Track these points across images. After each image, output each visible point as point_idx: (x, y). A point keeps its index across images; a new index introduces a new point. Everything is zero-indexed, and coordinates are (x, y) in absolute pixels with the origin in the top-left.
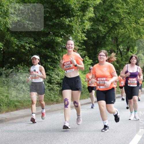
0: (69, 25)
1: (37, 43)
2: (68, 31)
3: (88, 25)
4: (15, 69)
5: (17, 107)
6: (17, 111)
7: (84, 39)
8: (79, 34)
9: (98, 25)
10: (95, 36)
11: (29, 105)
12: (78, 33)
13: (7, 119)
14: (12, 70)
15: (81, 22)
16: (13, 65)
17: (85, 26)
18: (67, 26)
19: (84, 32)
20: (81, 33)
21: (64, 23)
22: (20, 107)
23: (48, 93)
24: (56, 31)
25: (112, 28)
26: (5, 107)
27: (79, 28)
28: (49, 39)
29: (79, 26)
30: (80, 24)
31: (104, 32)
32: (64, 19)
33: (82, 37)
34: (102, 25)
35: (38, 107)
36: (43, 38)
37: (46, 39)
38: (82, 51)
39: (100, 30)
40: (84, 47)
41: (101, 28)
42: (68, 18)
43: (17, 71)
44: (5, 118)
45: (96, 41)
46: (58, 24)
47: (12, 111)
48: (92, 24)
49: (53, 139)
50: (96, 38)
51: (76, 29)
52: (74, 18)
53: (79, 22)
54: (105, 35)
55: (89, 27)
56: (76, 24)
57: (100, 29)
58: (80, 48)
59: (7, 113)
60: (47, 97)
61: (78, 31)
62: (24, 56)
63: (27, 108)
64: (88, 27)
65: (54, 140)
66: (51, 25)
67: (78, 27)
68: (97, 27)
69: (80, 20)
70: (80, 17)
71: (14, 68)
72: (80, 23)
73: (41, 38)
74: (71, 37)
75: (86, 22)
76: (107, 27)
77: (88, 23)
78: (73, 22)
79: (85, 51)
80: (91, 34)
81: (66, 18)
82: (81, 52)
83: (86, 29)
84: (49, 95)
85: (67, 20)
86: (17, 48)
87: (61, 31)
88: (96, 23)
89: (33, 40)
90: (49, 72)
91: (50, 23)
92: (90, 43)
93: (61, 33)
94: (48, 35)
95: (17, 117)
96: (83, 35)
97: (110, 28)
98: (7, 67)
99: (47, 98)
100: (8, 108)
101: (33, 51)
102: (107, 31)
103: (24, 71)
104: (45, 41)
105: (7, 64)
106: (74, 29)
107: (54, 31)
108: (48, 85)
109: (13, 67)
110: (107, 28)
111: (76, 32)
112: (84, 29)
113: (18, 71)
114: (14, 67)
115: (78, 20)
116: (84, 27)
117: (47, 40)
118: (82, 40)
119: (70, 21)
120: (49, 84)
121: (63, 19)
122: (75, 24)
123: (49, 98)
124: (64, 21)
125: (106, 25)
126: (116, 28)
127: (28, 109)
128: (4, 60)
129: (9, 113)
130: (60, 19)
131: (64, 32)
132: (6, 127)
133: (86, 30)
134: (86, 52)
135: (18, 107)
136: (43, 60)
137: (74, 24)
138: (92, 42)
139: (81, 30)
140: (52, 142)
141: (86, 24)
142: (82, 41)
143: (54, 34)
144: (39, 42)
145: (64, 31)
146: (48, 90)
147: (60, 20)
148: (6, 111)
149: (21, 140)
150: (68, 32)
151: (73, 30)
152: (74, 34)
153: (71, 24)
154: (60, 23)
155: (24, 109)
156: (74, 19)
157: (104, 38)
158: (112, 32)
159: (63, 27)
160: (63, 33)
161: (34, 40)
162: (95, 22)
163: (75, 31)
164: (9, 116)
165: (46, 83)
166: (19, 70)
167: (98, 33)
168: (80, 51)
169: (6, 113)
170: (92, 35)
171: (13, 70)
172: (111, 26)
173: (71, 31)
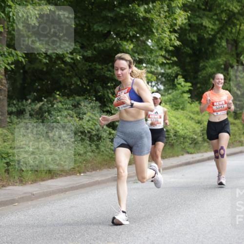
0: (145, 19)
1: (87, 52)
2: (144, 29)
3: (181, 18)
4: (47, 101)
5: (52, 174)
6: (52, 180)
7: (173, 43)
8: (165, 34)
9: (201, 18)
10: (195, 38)
11: (74, 168)
12: (163, 32)
13: (34, 195)
14: (41, 103)
15: (168, 11)
16: (44, 95)
17: (176, 19)
18: (141, 20)
19: (175, 31)
20: (168, 33)
21: (135, 15)
22: (58, 174)
23: (110, 146)
24: (121, 30)
25: (226, 22)
26: (30, 172)
27: (165, 23)
28: (108, 44)
29: (164, 19)
30: (166, 16)
31: (212, 29)
32: (136, 6)
33: (171, 40)
34: (207, 17)
35: (91, 172)
36: (98, 43)
37: (103, 46)
38: (170, 66)
39: (205, 27)
40: (175, 59)
41: (207, 22)
42: (142, 4)
43: (50, 105)
44: (30, 194)
45: (198, 48)
46: (124, 16)
47: (43, 180)
48: (189, 15)
49: (121, 230)
50: (197, 41)
51: (159, 25)
52: (154, 4)
53: (165, 12)
54: (214, 36)
55: (185, 22)
56: (159, 16)
57: (204, 24)
58: (168, 61)
59: (35, 185)
60: (107, 153)
61: (162, 29)
62: (63, 78)
63: (70, 175)
64: (182, 20)
65: (123, 233)
66: (111, 17)
67: (163, 22)
68: (198, 21)
69: (166, 8)
70: (166, 2)
71: (45, 100)
72: (167, 14)
73: (94, 44)
74: (150, 41)
75: (178, 11)
76: (218, 20)
77: (182, 12)
78: (152, 12)
79: (177, 66)
80: (188, 35)
81: (139, 5)
82: (170, 68)
83: (178, 25)
84: (111, 149)
85: (142, 9)
86: (47, 61)
87: (131, 30)
88: (197, 14)
89: (79, 48)
90: (110, 107)
91: (109, 15)
92: (185, 52)
93: (131, 34)
94: (106, 38)
95: (53, 191)
96: (173, 37)
97: (224, 22)
98: (33, 98)
99: (108, 156)
100: (36, 175)
101: (80, 69)
102: (218, 29)
103: (63, 105)
104: (102, 48)
105: (32, 93)
106: (155, 25)
107: (118, 29)
108: (108, 132)
109: (43, 98)
110: (217, 22)
111: (160, 31)
112: (175, 24)
113: (52, 106)
114: (45, 98)
115: (163, 8)
116: (175, 22)
117: (105, 47)
118: (171, 46)
119: (148, 11)
120: (111, 130)
121: (133, 7)
122: (157, 16)
123: (111, 156)
124: (137, 10)
125: (215, 17)
126: (236, 21)
127: (73, 176)
128: (26, 85)
129: (39, 183)
130: (128, 7)
131: (135, 31)
132: (34, 209)
133: (179, 28)
134: (179, 69)
135: (54, 173)
136: (99, 84)
137: (155, 16)
138: (189, 49)
139: (169, 27)
140: (120, 237)
141: (178, 14)
142: (171, 48)
143: (118, 35)
144: (90, 52)
145: (136, 29)
146: (108, 140)
147: (128, 9)
148: (33, 181)
149: (61, 234)
150: (143, 31)
151: (153, 27)
152: (156, 34)
153: (148, 15)
154: (127, 14)
155: (66, 176)
156: (154, 7)
157: (212, 41)
158: (227, 29)
159: (135, 21)
160: (134, 33)
161: (82, 48)
162: (195, 12)
163: (157, 30)
164: (37, 189)
165: (105, 127)
166: (54, 104)
167: (202, 31)
168: (167, 66)
169: (31, 184)
170: (190, 37)
171: (43, 104)
172: (225, 19)
173: (149, 30)
